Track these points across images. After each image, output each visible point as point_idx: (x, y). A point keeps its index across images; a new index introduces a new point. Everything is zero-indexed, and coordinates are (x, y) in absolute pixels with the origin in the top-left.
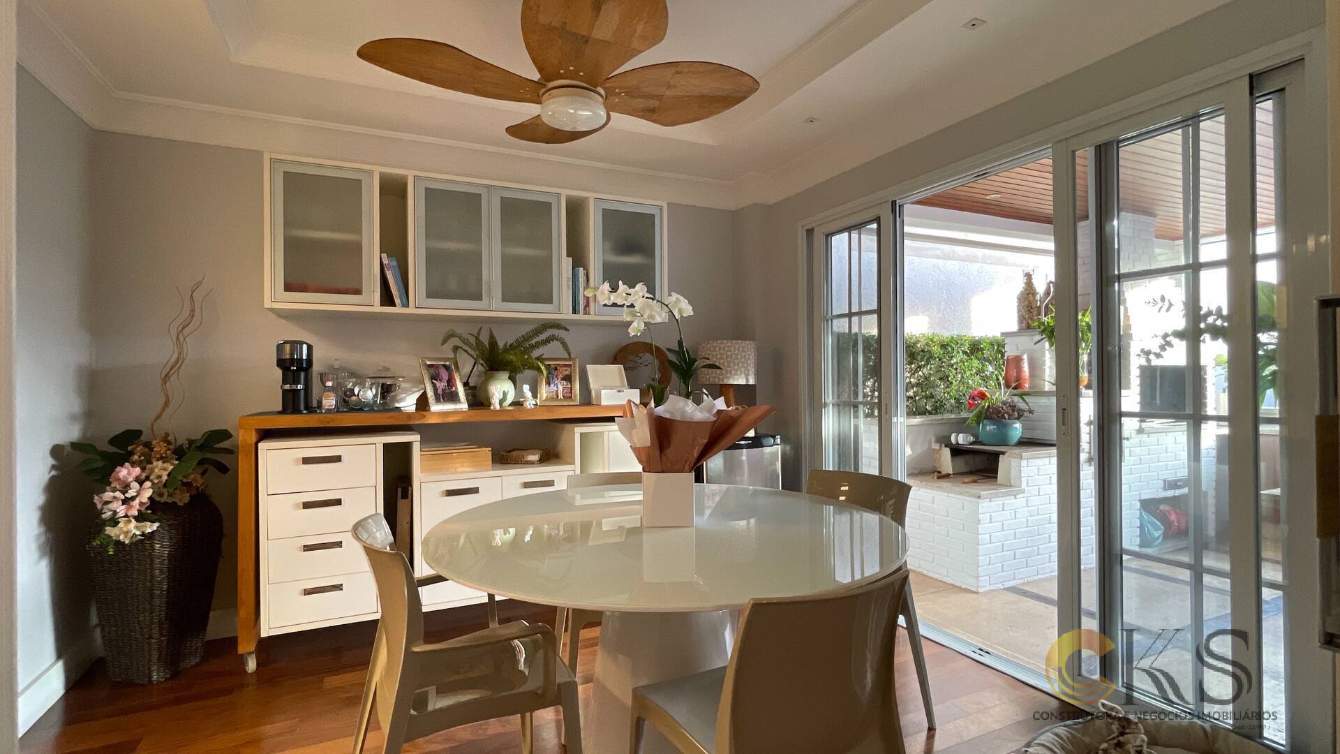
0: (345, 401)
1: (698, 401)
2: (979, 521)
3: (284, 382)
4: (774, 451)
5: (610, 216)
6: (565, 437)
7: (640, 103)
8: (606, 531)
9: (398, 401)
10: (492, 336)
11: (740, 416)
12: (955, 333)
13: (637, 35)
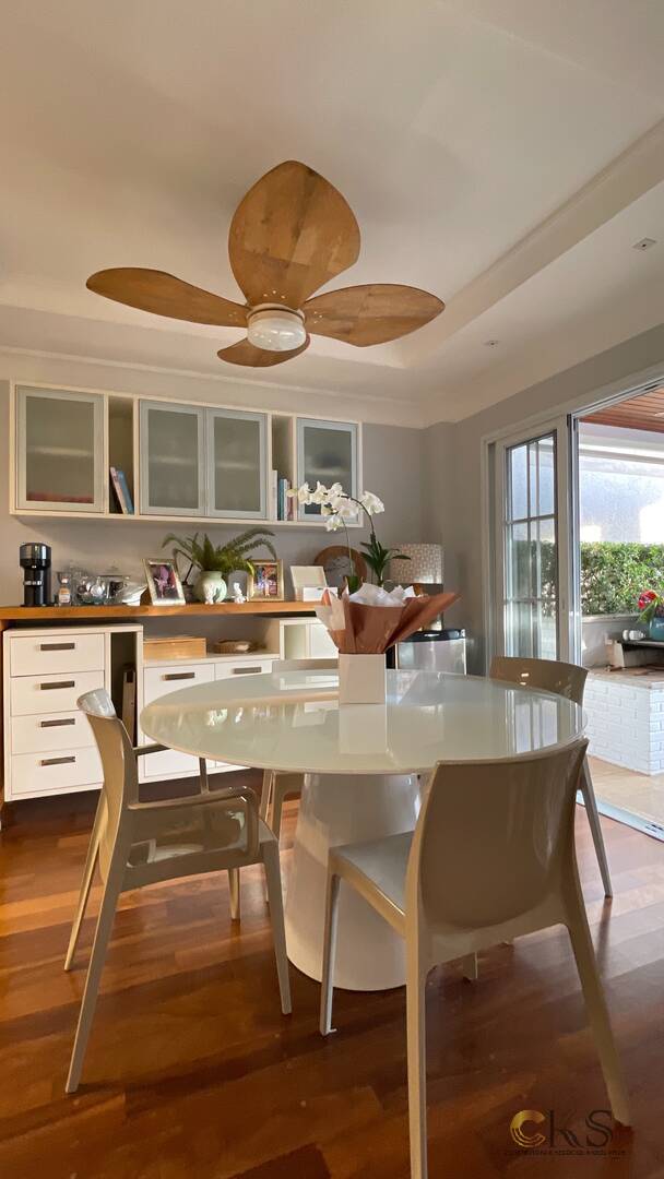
0: (78, 596)
1: (389, 589)
2: (650, 709)
3: (26, 579)
4: (459, 643)
5: (311, 435)
6: (271, 629)
7: (336, 325)
8: (309, 713)
9: (126, 598)
10: (206, 540)
11: (428, 603)
12: (626, 542)
13: (333, 257)
